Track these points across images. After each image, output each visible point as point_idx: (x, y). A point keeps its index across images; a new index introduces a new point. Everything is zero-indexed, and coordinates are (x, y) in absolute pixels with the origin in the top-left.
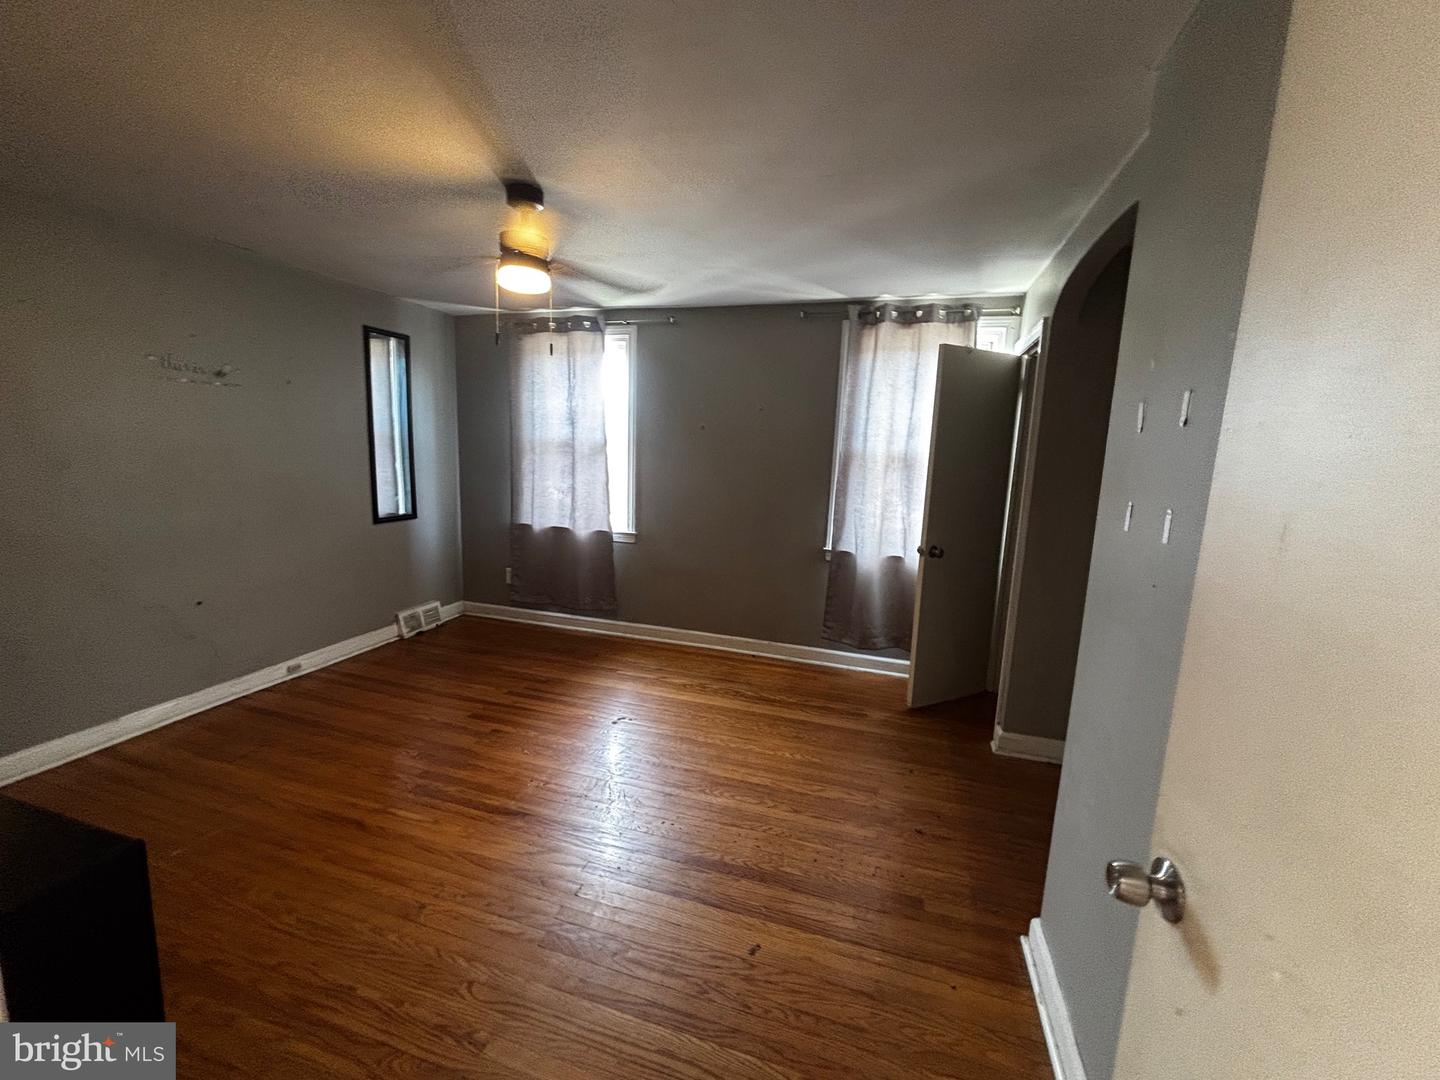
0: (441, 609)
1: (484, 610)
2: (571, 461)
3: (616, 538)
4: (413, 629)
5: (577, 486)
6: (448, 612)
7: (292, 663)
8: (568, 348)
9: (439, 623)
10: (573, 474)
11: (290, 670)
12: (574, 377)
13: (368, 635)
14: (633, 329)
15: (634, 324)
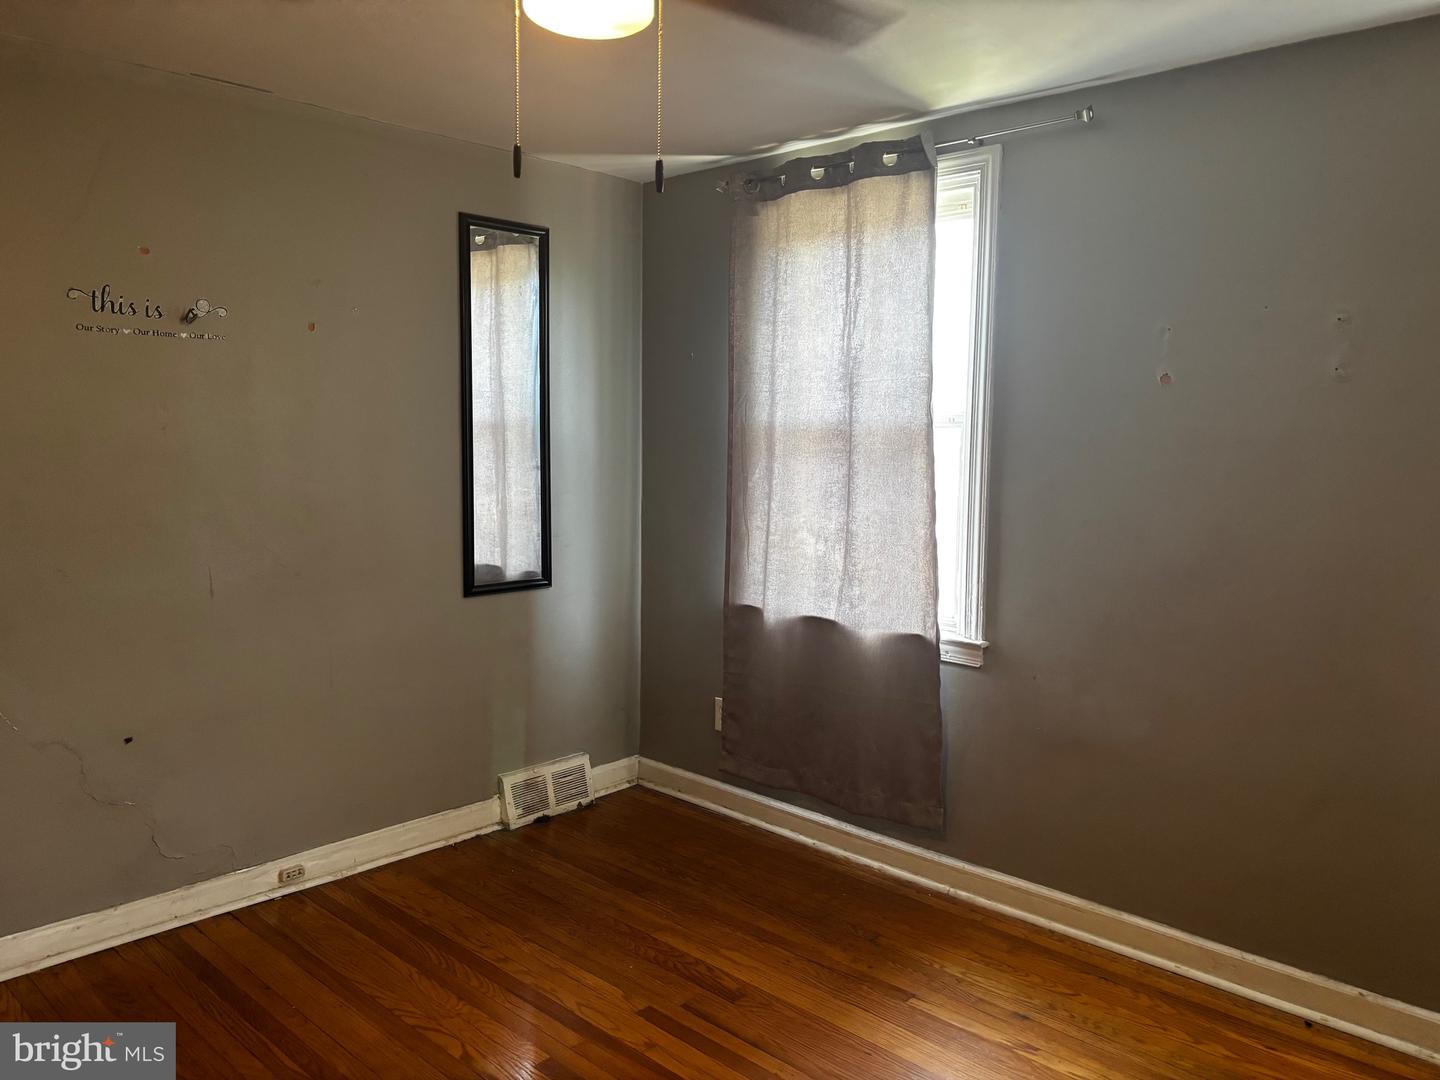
0: (592, 773)
1: (672, 781)
2: (844, 470)
3: (947, 654)
4: (528, 810)
5: (858, 527)
6: (606, 778)
7: (288, 863)
8: (848, 221)
9: (585, 801)
10: (848, 502)
11: (285, 878)
12: (858, 283)
13: (439, 817)
14: (990, 156)
15: (993, 141)
